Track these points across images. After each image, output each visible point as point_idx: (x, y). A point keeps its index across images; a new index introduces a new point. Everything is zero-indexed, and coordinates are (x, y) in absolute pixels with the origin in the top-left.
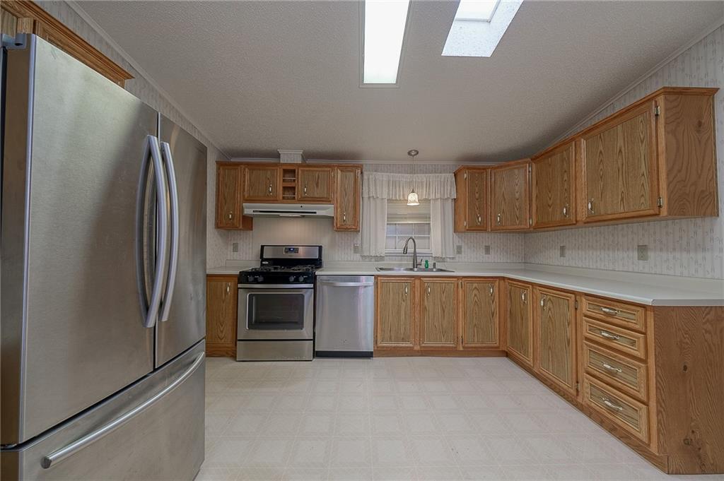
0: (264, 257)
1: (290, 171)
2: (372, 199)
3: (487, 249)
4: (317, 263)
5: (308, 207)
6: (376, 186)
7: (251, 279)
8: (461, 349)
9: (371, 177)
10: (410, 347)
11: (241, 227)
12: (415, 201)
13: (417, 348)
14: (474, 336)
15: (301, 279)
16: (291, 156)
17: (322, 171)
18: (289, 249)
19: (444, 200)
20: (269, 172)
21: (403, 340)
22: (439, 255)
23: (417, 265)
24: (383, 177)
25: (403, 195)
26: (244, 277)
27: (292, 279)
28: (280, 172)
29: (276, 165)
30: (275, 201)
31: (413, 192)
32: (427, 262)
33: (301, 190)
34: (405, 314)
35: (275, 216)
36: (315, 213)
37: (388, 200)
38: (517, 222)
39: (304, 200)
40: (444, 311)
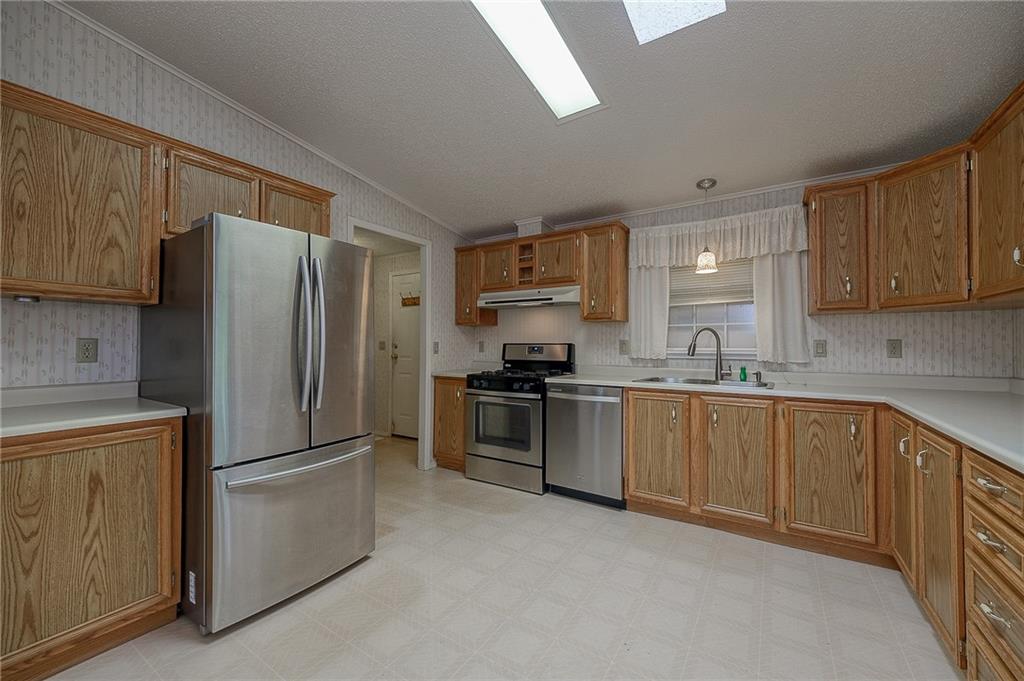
0: (506, 358)
1: (526, 248)
2: (643, 269)
3: (895, 348)
4: (567, 367)
5: (546, 292)
6: (651, 249)
7: (476, 383)
8: (783, 530)
9: (640, 235)
10: (684, 507)
11: (478, 322)
12: (707, 267)
13: (695, 510)
14: (812, 511)
15: (527, 387)
16: (530, 228)
17: (563, 240)
18: (532, 349)
19: (779, 257)
20: (504, 254)
21: (671, 492)
22: (769, 357)
23: (722, 376)
24: (661, 232)
25: (690, 258)
26: (472, 381)
27: (516, 386)
28: (515, 249)
29: (511, 242)
30: (510, 288)
31: (706, 250)
32: (743, 370)
33: (540, 269)
34: (674, 452)
35: (514, 306)
36: (551, 299)
37: (670, 268)
38: (939, 287)
39: (543, 283)
40: (746, 457)
